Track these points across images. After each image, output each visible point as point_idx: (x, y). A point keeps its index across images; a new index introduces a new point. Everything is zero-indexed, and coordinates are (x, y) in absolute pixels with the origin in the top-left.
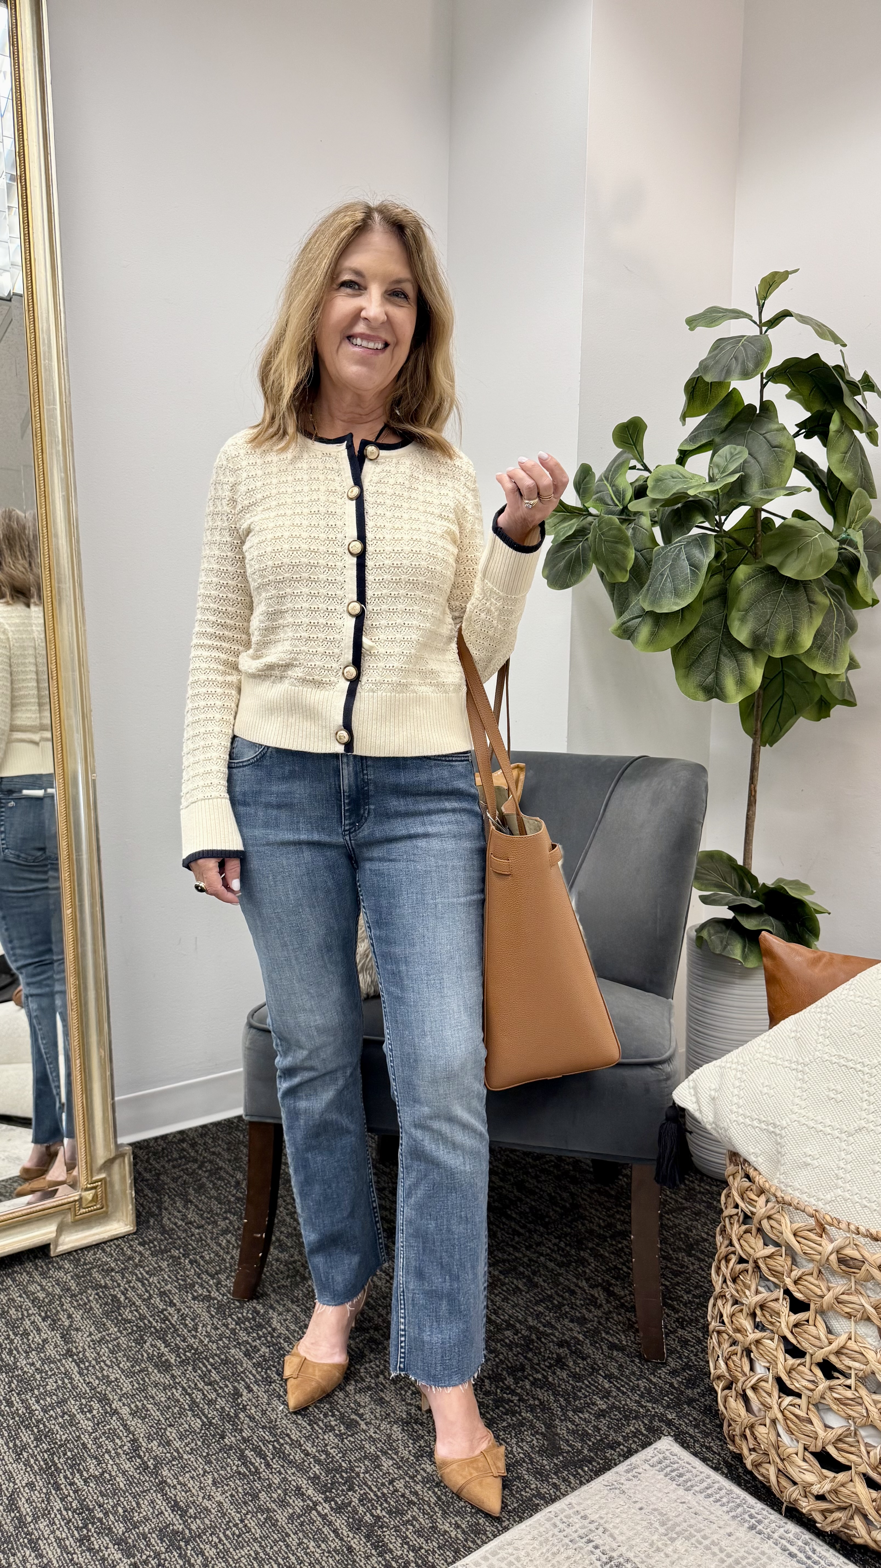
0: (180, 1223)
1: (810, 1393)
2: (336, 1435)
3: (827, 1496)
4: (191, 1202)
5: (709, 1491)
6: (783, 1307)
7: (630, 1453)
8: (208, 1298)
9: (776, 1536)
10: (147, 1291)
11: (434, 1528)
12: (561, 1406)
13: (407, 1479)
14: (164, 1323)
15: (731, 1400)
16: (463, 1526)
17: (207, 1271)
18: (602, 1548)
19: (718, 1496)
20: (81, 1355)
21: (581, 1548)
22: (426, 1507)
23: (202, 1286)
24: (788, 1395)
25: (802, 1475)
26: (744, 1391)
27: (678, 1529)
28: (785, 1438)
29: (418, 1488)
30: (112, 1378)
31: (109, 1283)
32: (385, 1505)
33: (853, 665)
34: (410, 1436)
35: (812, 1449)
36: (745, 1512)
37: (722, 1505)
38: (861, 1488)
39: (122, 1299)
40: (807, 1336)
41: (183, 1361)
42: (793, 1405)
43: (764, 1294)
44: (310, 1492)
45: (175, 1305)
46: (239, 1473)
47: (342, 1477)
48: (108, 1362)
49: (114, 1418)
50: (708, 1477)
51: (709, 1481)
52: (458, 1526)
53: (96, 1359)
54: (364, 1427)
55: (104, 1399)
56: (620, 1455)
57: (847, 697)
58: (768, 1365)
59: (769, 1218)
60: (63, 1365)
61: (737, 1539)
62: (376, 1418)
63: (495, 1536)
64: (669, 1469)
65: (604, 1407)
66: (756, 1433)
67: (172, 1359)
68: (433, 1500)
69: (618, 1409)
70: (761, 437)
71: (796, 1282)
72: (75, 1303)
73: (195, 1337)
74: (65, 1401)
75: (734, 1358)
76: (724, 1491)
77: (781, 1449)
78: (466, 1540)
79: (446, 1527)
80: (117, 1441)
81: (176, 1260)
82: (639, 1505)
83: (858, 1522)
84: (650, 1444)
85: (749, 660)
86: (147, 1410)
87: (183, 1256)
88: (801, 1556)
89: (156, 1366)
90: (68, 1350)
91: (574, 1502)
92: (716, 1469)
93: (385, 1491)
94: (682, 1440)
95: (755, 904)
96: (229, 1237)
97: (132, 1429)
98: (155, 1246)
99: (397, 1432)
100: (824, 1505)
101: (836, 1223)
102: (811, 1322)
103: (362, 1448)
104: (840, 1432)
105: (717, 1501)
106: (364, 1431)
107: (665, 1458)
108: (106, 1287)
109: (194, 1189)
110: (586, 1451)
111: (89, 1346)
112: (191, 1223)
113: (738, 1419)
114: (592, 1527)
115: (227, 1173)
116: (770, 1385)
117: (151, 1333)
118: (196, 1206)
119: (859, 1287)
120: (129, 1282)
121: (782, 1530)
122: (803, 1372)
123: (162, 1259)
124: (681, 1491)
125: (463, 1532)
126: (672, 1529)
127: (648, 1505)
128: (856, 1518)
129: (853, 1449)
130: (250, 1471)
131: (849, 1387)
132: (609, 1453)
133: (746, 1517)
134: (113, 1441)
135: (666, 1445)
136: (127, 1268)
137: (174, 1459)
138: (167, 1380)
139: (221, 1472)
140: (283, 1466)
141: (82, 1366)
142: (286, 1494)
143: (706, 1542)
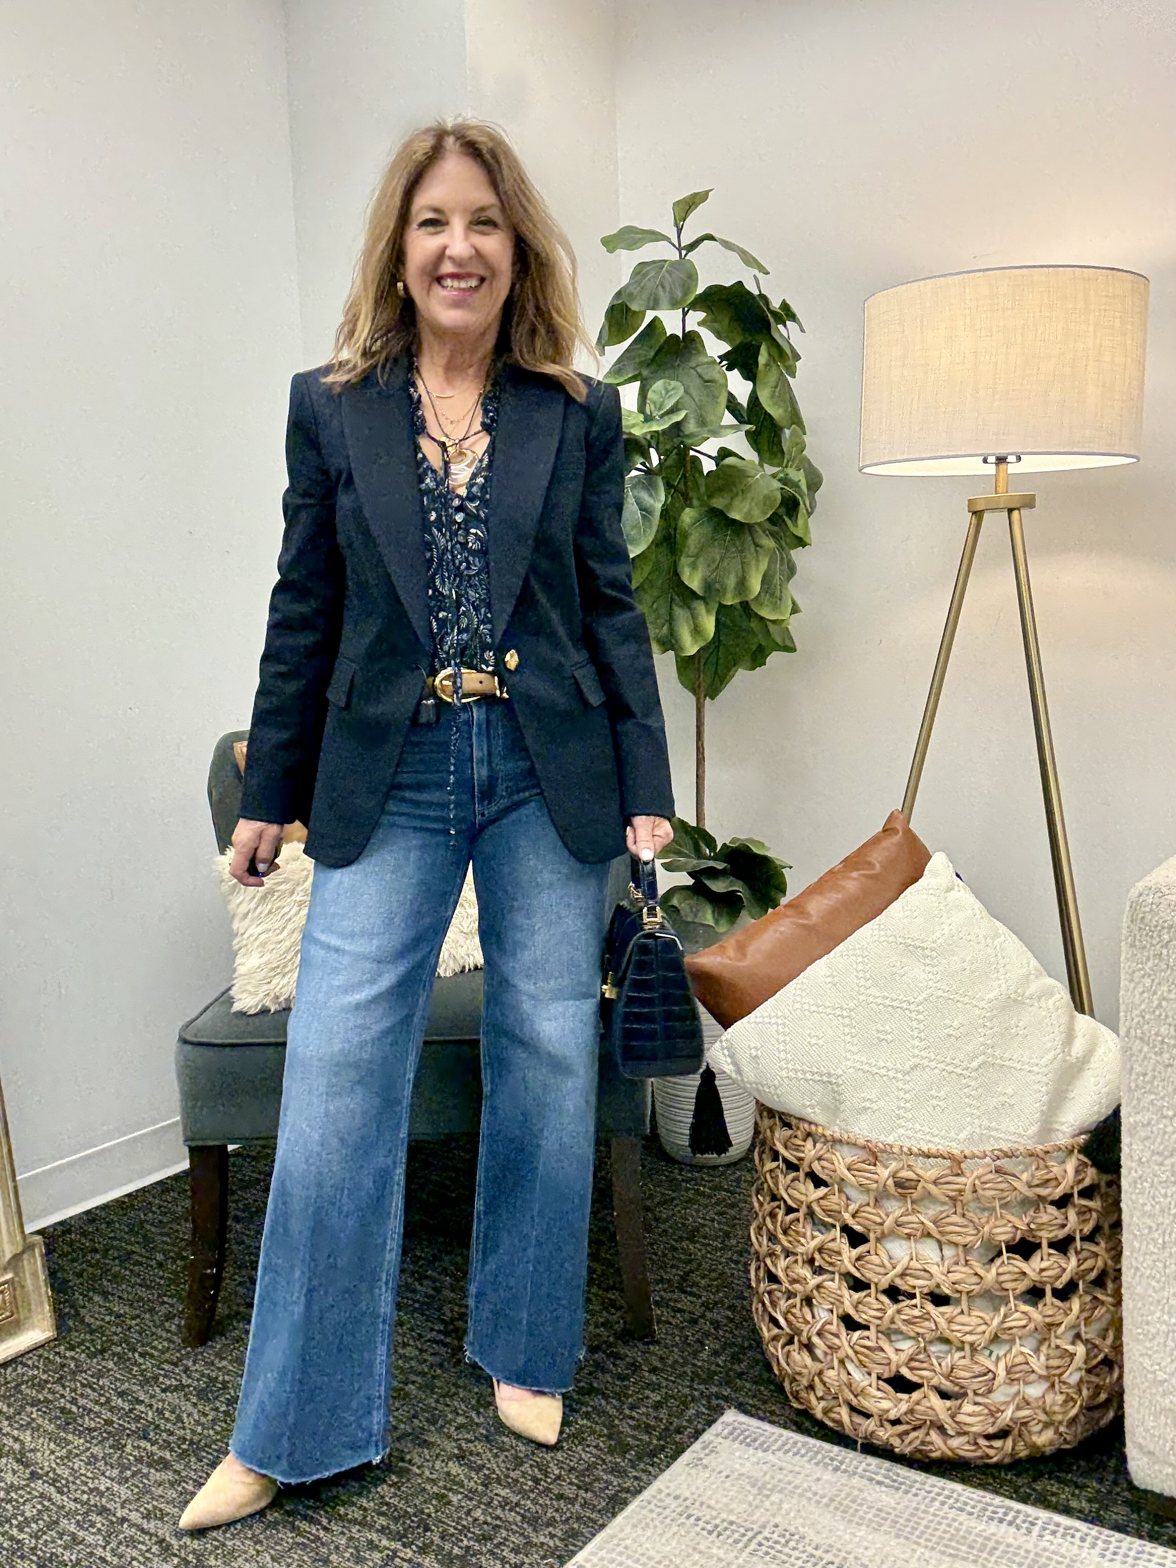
0: (107, 1318)
1: (878, 1322)
2: (390, 1486)
3: (902, 1419)
4: (113, 1295)
5: (786, 1447)
6: (843, 1244)
7: (697, 1434)
8: (180, 1387)
9: (860, 1470)
10: (101, 1395)
11: (529, 1543)
12: (615, 1407)
13: (483, 1507)
14: (138, 1422)
15: (795, 1355)
16: (559, 1534)
17: (166, 1361)
18: (704, 1519)
19: (795, 1450)
20: (51, 1475)
21: (683, 1524)
22: (514, 1527)
23: (165, 1376)
24: (855, 1330)
25: (878, 1405)
26: (809, 1339)
27: (769, 1486)
28: (857, 1375)
29: (499, 1512)
30: (102, 1488)
31: (50, 1397)
32: (470, 1535)
33: (795, 610)
34: (471, 1468)
35: (886, 1376)
36: (824, 1457)
37: (803, 1456)
38: (936, 1401)
39: (74, 1409)
40: (870, 1266)
41: (181, 1454)
42: (862, 1338)
43: (820, 1238)
44: (385, 1542)
45: (143, 1402)
46: (298, 1544)
47: (412, 1521)
48: (90, 1475)
49: (125, 1526)
50: (781, 1436)
51: (783, 1439)
52: (552, 1536)
53: (71, 1474)
54: (418, 1471)
55: (103, 1511)
56: (689, 1438)
57: (788, 643)
58: (830, 1307)
59: (819, 1159)
60: (35, 1489)
61: (827, 1482)
62: (428, 1461)
63: (594, 1535)
64: (741, 1438)
65: (659, 1398)
66: (825, 1379)
67: (168, 1456)
68: (519, 1518)
69: (672, 1397)
70: (692, 371)
71: (854, 1216)
72: (16, 1425)
73: (184, 1428)
74: (56, 1523)
75: (794, 1310)
76: (799, 1444)
77: (854, 1386)
78: (566, 1546)
79: (542, 1539)
80: (140, 1546)
81: (120, 1356)
82: (724, 1474)
83: (934, 1436)
84: (715, 1421)
85: (700, 607)
86: (161, 1510)
87: (129, 1350)
88: (887, 1481)
89: (150, 1465)
90: (32, 1473)
91: (662, 1487)
92: (785, 1428)
93: (464, 1523)
94: (742, 1408)
95: (720, 866)
96: (176, 1321)
97: (152, 1531)
98: (88, 1348)
99: (454, 1468)
100: (900, 1428)
101: (888, 1150)
102: (872, 1252)
103: (424, 1490)
104: (911, 1351)
105: (795, 1454)
106: (420, 1475)
107: (735, 1429)
108: (47, 1401)
109: (109, 1281)
110: (655, 1442)
111: (57, 1464)
112: (121, 1315)
113: (805, 1371)
114: (688, 1503)
115: (141, 1255)
116: (836, 1326)
117: (128, 1435)
118: (120, 1297)
119: (915, 1207)
120: (75, 1390)
121: (864, 1464)
122: (869, 1303)
123: (103, 1359)
124: (760, 1454)
125: (561, 1540)
126: (764, 1486)
127: (733, 1472)
128: (932, 1432)
129: (925, 1365)
130: (308, 1539)
131: (916, 1306)
132: (678, 1438)
133: (827, 1460)
134: (135, 1547)
135: (731, 1416)
136: (61, 1377)
137: (217, 1548)
138: (169, 1476)
139: (278, 1548)
140: (344, 1527)
141: (58, 1485)
142: (358, 1551)
143: (799, 1491)
